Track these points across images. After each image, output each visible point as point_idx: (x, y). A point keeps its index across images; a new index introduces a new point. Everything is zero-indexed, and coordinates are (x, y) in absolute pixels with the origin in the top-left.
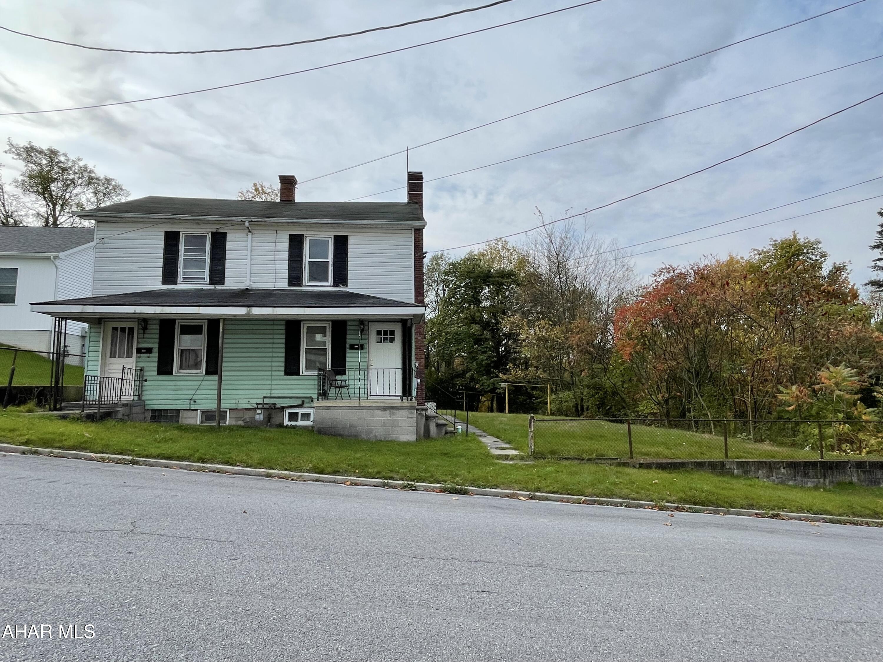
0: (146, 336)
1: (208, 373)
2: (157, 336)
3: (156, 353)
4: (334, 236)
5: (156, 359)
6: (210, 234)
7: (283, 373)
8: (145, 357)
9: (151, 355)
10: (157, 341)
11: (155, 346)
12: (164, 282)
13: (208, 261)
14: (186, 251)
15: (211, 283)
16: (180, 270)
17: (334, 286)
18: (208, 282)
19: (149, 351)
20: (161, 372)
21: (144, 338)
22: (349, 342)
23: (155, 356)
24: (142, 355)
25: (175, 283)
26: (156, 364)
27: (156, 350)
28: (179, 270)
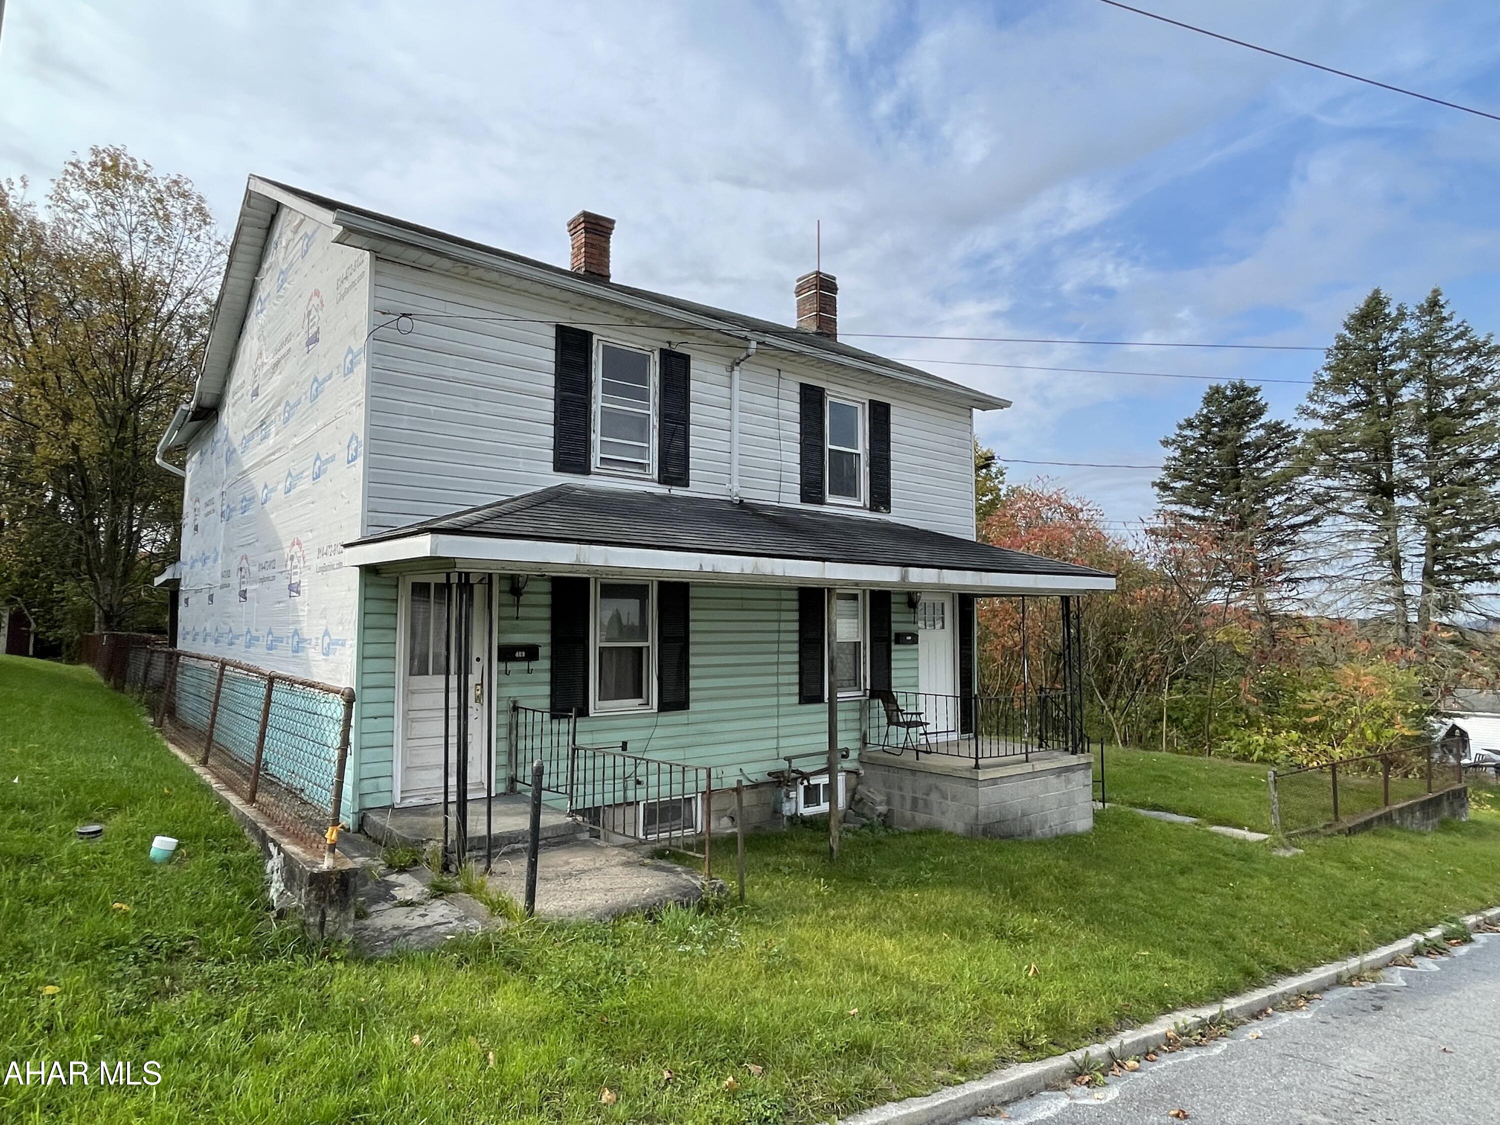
0: (523, 612)
1: (664, 707)
2: (546, 613)
3: (544, 658)
4: (870, 401)
5: (547, 677)
6: (657, 353)
7: (796, 699)
8: (520, 672)
9: (533, 665)
10: (547, 625)
11: (543, 639)
12: (560, 466)
13: (654, 421)
14: (606, 388)
15: (664, 480)
16: (596, 438)
17: (871, 509)
18: (656, 476)
19: (532, 653)
20: (558, 711)
21: (517, 618)
22: (896, 628)
23: (544, 664)
24: (511, 666)
25: (585, 470)
26: (547, 690)
27: (545, 651)
28: (593, 436)
